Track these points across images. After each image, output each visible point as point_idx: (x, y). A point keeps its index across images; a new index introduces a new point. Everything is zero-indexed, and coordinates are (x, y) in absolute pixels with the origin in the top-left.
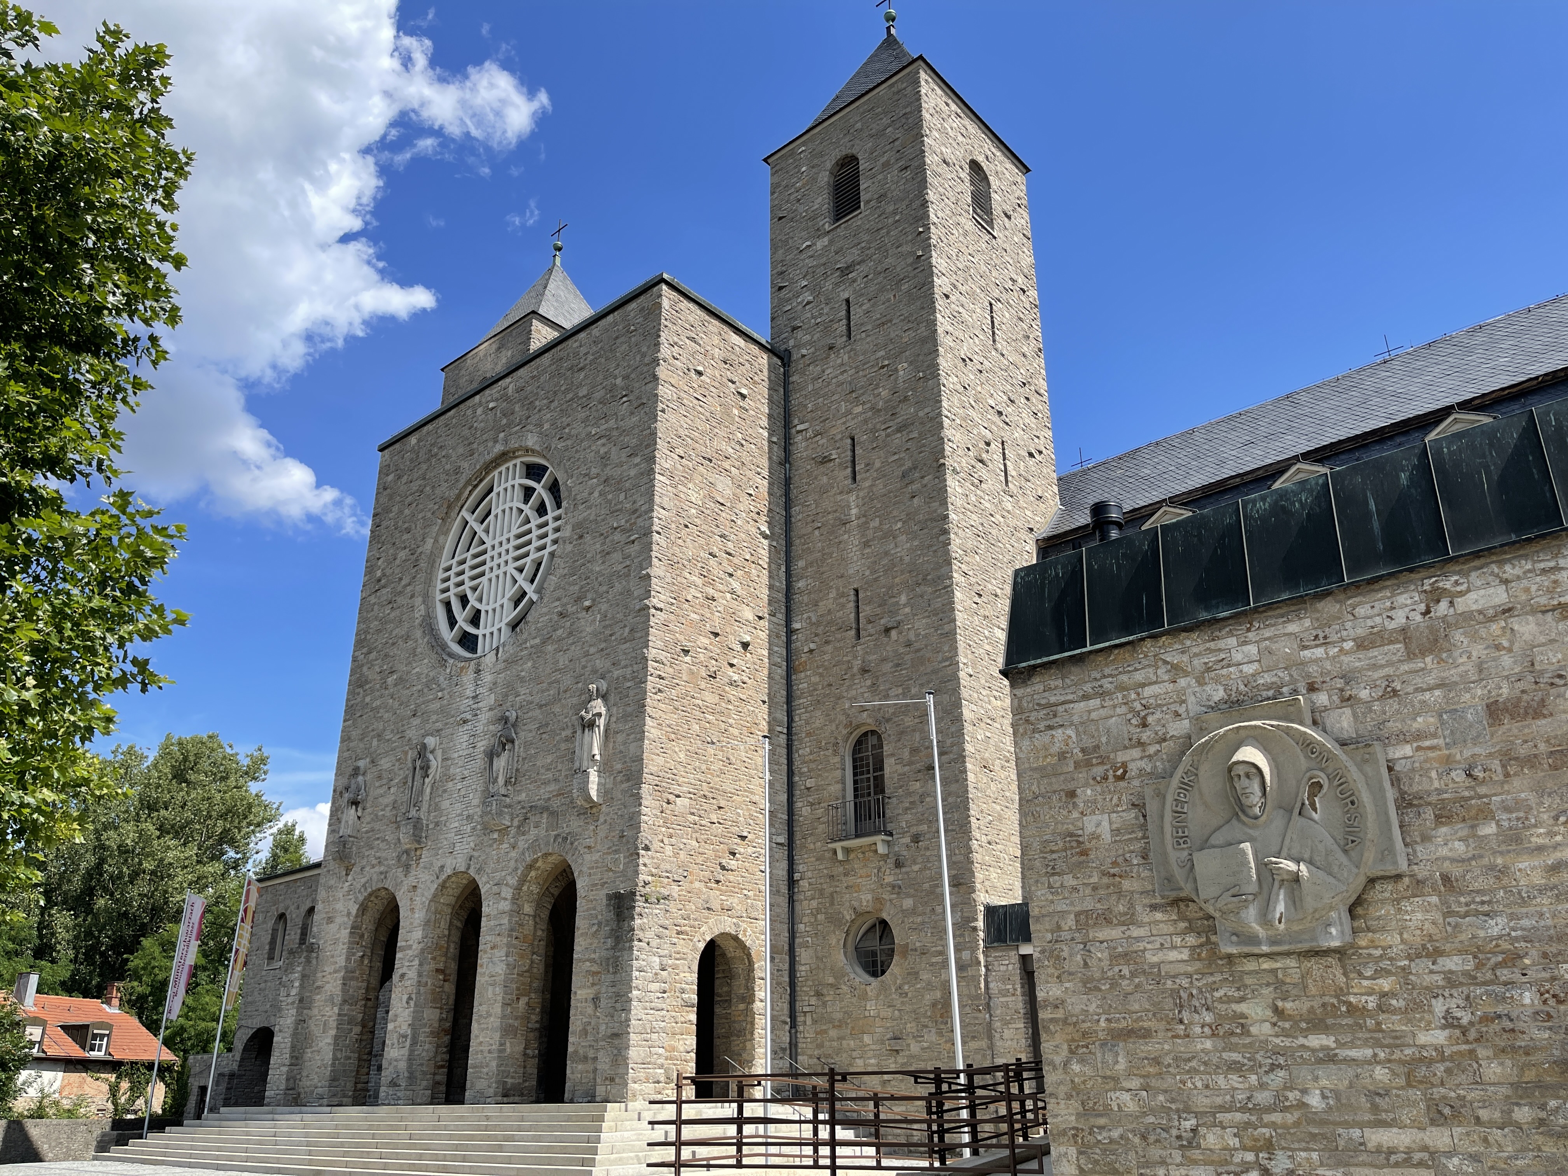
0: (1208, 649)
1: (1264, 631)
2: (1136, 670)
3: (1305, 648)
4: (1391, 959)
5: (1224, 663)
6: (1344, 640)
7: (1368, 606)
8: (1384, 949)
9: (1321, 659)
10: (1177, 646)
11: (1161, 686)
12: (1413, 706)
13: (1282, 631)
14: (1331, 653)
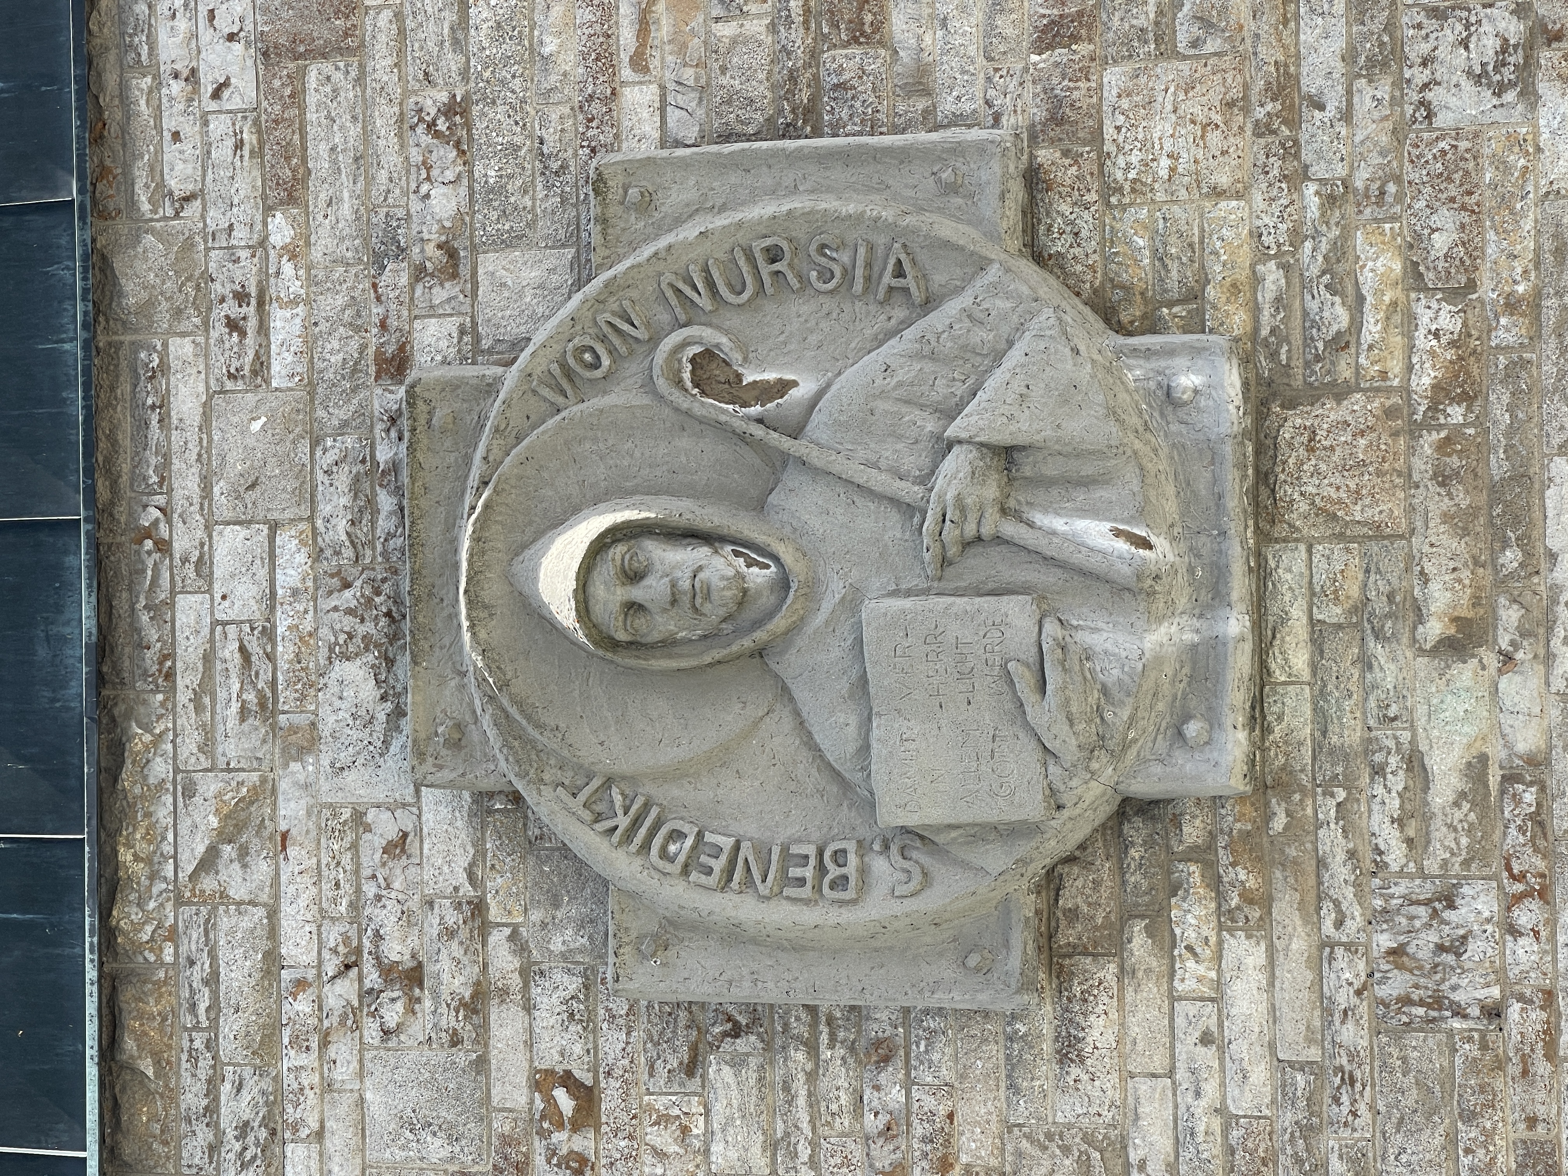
0: (196, 700)
1: (178, 495)
2: (213, 980)
3: (261, 366)
4: (1296, 236)
5: (254, 647)
6: (263, 242)
7: (170, 151)
8: (1262, 255)
9: (310, 324)
10: (163, 813)
11: (288, 891)
12: (507, 60)
13: (192, 435)
14: (296, 288)
